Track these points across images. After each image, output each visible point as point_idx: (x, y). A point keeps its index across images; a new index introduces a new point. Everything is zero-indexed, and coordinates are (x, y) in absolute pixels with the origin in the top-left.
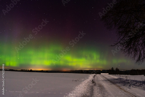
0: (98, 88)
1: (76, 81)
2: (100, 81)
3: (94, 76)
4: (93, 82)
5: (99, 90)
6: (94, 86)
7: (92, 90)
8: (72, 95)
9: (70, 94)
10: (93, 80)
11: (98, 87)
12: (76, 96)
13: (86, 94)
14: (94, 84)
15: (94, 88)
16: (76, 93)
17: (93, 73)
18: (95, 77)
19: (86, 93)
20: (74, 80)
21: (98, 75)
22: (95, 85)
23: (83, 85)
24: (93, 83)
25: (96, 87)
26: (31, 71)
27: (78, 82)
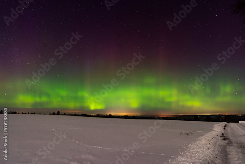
0: (239, 150)
1: (187, 134)
2: (241, 136)
3: (225, 126)
4: (224, 137)
5: (240, 155)
6: (228, 147)
7: (224, 154)
8: (184, 159)
9: (180, 158)
10: (223, 134)
11: (237, 149)
12: (193, 163)
13: (212, 161)
14: (226, 142)
15: (228, 150)
16: (191, 157)
17: (222, 121)
18: (228, 128)
19: (212, 159)
20: (183, 133)
21: (232, 125)
22: (230, 143)
23: (204, 142)
24: (224, 139)
25: (232, 147)
26: (110, 116)
27: (191, 136)
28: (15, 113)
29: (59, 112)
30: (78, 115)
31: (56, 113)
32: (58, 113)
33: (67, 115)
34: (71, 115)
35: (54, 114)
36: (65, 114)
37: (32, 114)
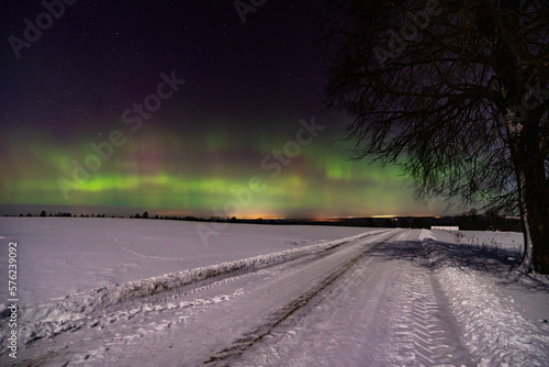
26: (234, 220)
28: (69, 215)
29: (146, 213)
30: (180, 219)
31: (141, 215)
32: (146, 216)
33: (162, 218)
34: (167, 218)
35: (138, 217)
36: (157, 217)
37: (99, 216)
